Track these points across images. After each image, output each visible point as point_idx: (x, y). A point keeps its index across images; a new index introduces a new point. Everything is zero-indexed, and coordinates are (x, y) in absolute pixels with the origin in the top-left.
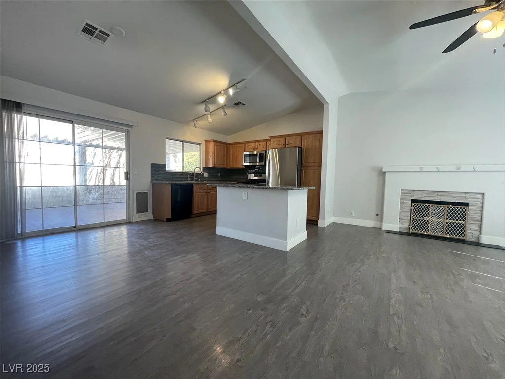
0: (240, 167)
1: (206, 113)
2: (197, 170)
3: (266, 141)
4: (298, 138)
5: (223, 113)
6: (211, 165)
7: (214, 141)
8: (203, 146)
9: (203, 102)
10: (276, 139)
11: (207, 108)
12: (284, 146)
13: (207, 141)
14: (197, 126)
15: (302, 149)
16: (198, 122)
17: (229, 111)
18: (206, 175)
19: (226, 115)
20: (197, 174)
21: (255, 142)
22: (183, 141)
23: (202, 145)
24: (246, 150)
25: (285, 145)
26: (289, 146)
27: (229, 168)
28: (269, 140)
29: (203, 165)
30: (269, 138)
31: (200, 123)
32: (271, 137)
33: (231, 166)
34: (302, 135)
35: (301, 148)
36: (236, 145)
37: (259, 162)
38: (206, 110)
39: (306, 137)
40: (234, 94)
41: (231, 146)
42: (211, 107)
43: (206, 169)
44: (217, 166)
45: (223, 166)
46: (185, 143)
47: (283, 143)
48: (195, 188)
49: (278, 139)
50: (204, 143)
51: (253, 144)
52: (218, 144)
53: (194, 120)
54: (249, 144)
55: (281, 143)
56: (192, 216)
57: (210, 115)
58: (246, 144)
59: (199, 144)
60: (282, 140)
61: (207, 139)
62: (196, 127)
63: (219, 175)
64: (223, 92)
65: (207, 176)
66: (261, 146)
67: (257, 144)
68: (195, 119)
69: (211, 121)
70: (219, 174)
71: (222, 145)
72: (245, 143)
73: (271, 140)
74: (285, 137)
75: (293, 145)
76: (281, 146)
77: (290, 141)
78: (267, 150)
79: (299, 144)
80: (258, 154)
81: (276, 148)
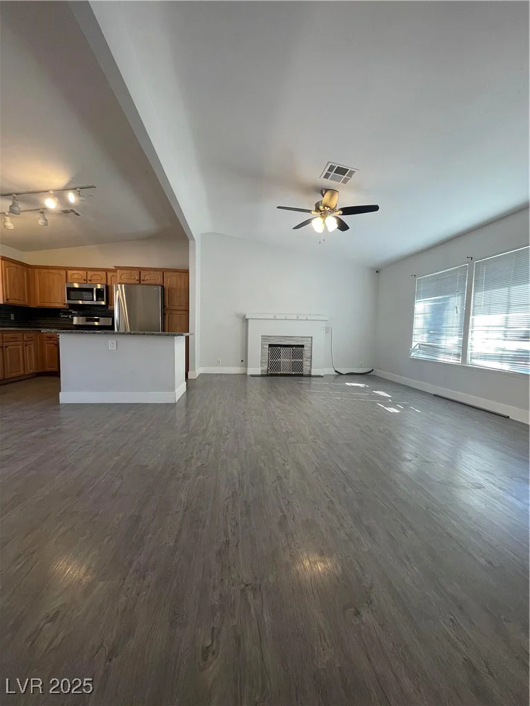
0: (60, 306)
3: (107, 271)
4: (159, 275)
5: (41, 221)
7: (5, 259)
9: (6, 195)
10: (125, 272)
11: (15, 208)
12: (138, 282)
15: (164, 289)
21: (86, 270)
24: (69, 280)
25: (140, 280)
26: (145, 282)
27: (34, 305)
28: (113, 271)
30: (114, 268)
32: (118, 268)
33: (38, 303)
34: (163, 271)
35: (163, 287)
36: (46, 271)
37: (97, 300)
39: (168, 274)
41: (36, 270)
44: (12, 302)
45: (22, 303)
47: (137, 278)
49: (128, 271)
51: (82, 273)
52: (12, 264)
54: (76, 272)
55: (132, 277)
58: (68, 272)
60: (135, 273)
64: (52, 192)
66: (98, 277)
67: (90, 273)
70: (12, 316)
71: (20, 267)
72: (67, 269)
73: (118, 271)
74: (140, 270)
75: (152, 282)
76: (133, 282)
77: (147, 277)
78: (109, 284)
79: (159, 281)
80: (95, 289)
81: (121, 284)
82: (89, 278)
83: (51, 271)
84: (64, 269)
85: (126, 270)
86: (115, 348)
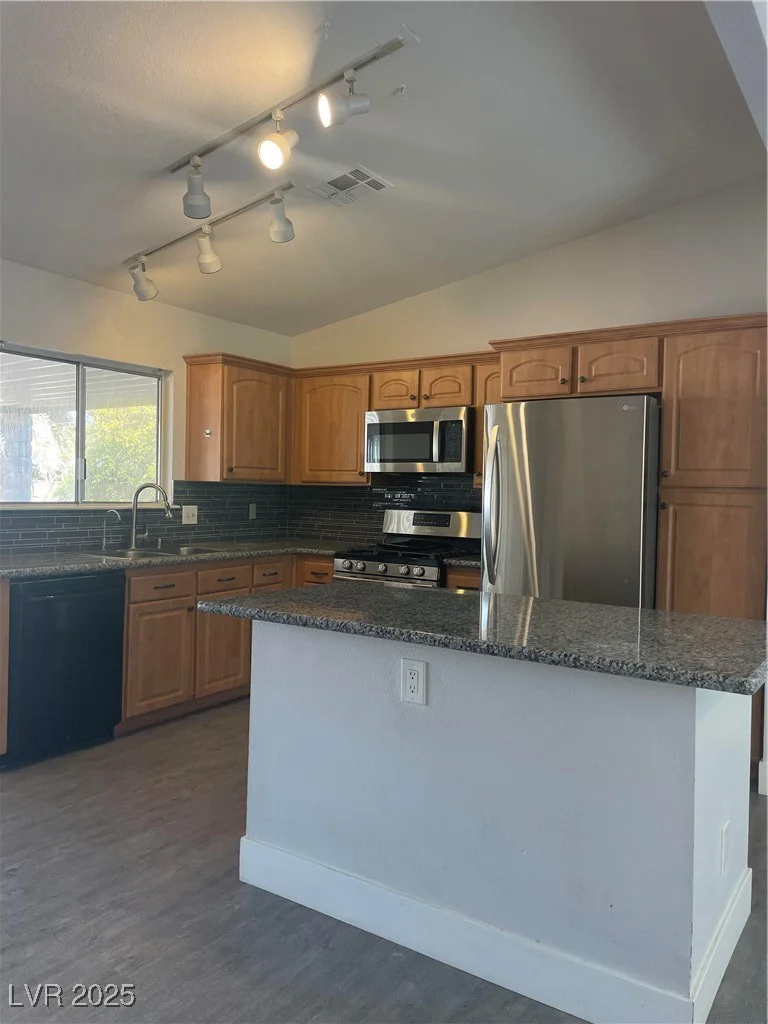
0: (349, 478)
1: (196, 223)
2: (149, 498)
3: (472, 360)
4: (644, 351)
5: (275, 230)
6: (213, 473)
7: (229, 360)
8: (177, 383)
9: (175, 169)
10: (523, 356)
11: (198, 201)
12: (566, 389)
13: (195, 362)
14: (150, 291)
15: (659, 401)
16: (149, 274)
17: (303, 219)
18: (190, 515)
19: (288, 236)
20: (148, 516)
21: (420, 364)
22: (79, 362)
23: (171, 379)
24: (376, 403)
25: (572, 381)
26: (591, 387)
27: (295, 481)
28: (492, 358)
29: (175, 473)
30: (490, 349)
31: (164, 277)
32: (501, 346)
33: (305, 473)
34: (659, 334)
35: (658, 396)
36: (326, 380)
37: (442, 459)
38: (190, 211)
39: (682, 343)
40: (338, 122)
41: (306, 382)
42: (220, 198)
43: (190, 489)
44: (242, 474)
45: (267, 475)
46: (88, 369)
47: (564, 372)
48: (138, 589)
49: (535, 354)
50: (180, 372)
51: (409, 377)
52: (249, 373)
53: (133, 262)
54: (393, 375)
55: (550, 374)
56: (117, 729)
57: (212, 236)
58: (377, 377)
59: (158, 374)
60: (559, 359)
61: (192, 353)
62: (142, 297)
63: (252, 515)
64: (279, 115)
65: (194, 521)
66: (449, 386)
67: (429, 375)
68: (135, 258)
69: (215, 268)
70: (253, 507)
71: (267, 377)
72: (370, 369)
73: (502, 356)
74: (572, 342)
75: (616, 382)
76: (551, 388)
77: (601, 367)
78: (477, 404)
79: (645, 377)
80: (436, 424)
81: (516, 400)
82: (425, 392)
83: (336, 380)
84: (368, 370)
85: (525, 349)
86: (418, 697)
